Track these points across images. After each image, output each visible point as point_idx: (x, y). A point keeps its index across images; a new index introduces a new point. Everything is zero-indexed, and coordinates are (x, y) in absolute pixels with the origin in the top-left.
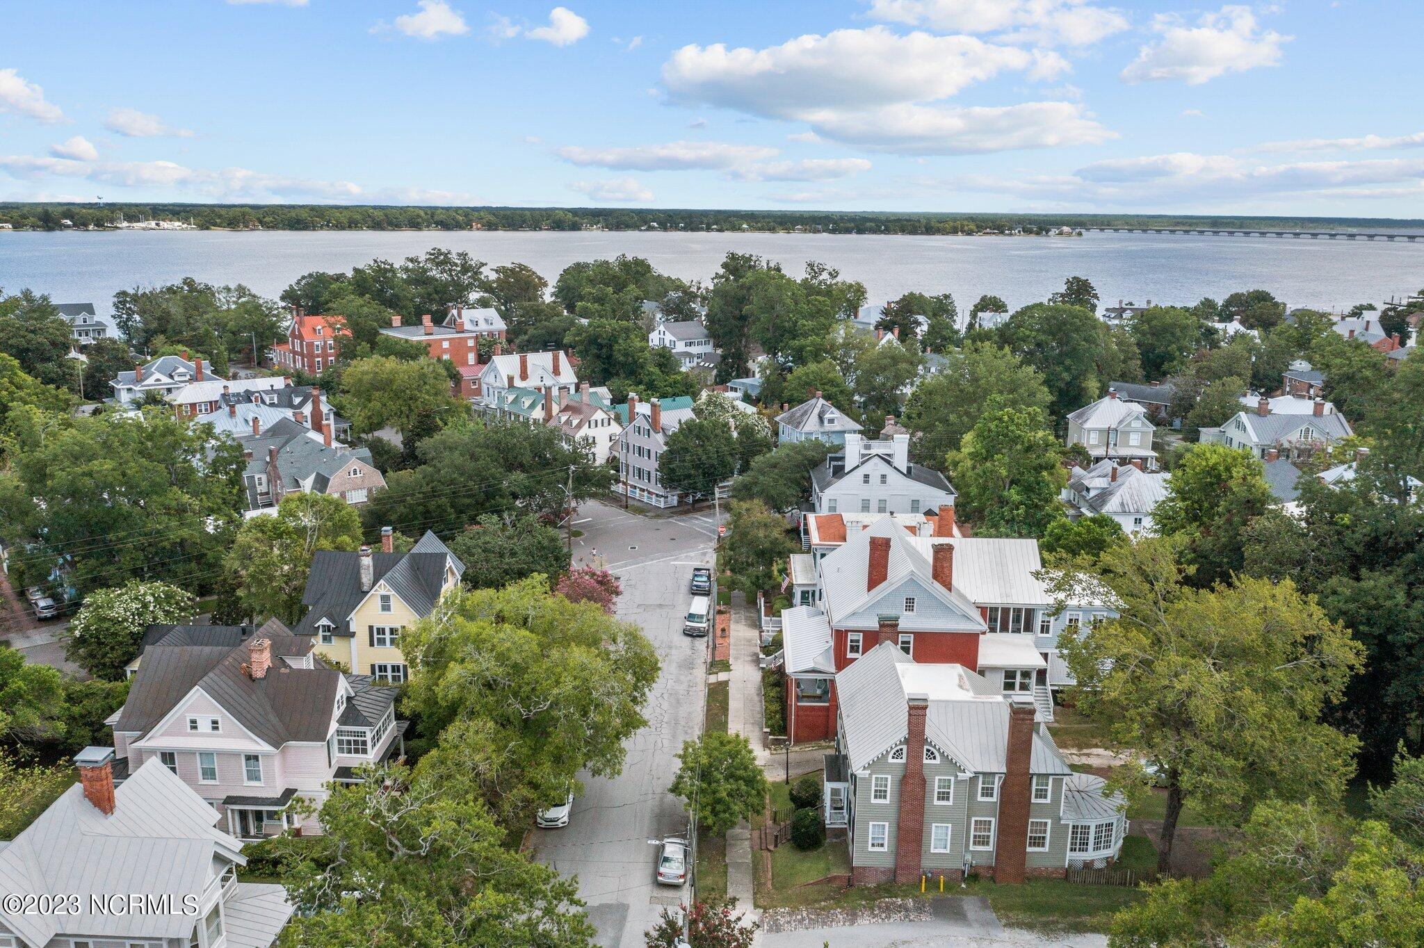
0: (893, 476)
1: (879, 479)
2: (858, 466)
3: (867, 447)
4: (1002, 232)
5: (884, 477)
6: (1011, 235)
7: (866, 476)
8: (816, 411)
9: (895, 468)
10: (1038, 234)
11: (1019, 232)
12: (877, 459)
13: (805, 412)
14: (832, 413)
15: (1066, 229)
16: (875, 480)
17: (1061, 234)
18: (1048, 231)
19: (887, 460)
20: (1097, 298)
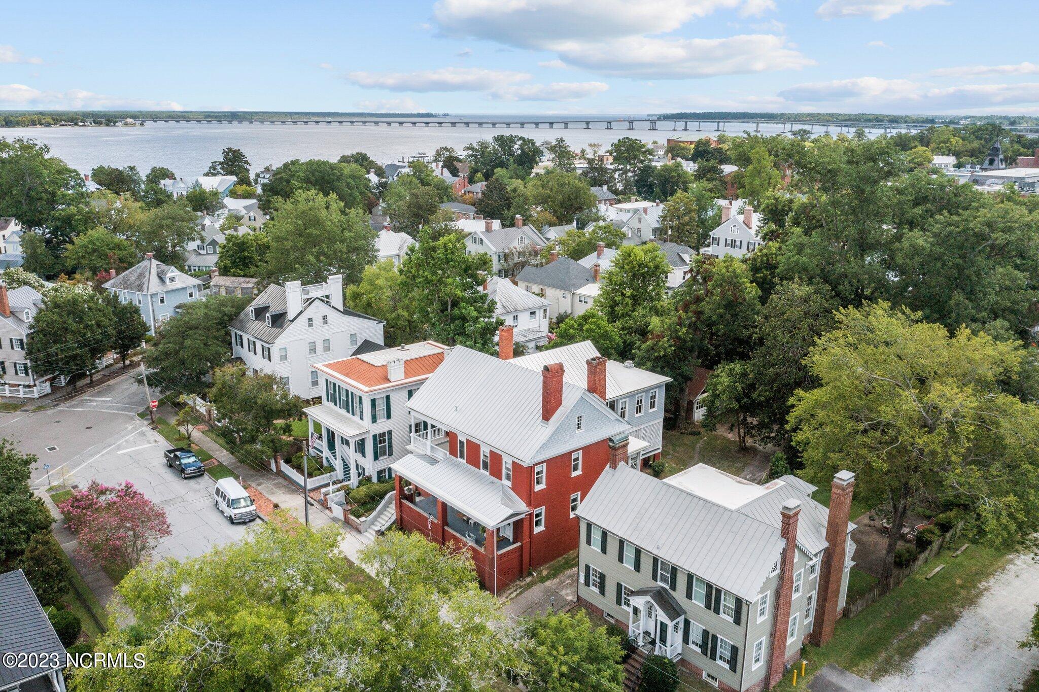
0: (333, 316)
1: (321, 320)
2: (301, 312)
3: (306, 292)
4: (76, 124)
5: (325, 317)
6: (85, 126)
7: (310, 320)
8: (154, 272)
9: (333, 307)
10: (107, 125)
11: (91, 124)
12: (317, 302)
13: (141, 275)
14: (172, 271)
15: (129, 120)
16: (318, 321)
17: (126, 124)
18: (115, 123)
19: (326, 300)
20: (249, 164)
